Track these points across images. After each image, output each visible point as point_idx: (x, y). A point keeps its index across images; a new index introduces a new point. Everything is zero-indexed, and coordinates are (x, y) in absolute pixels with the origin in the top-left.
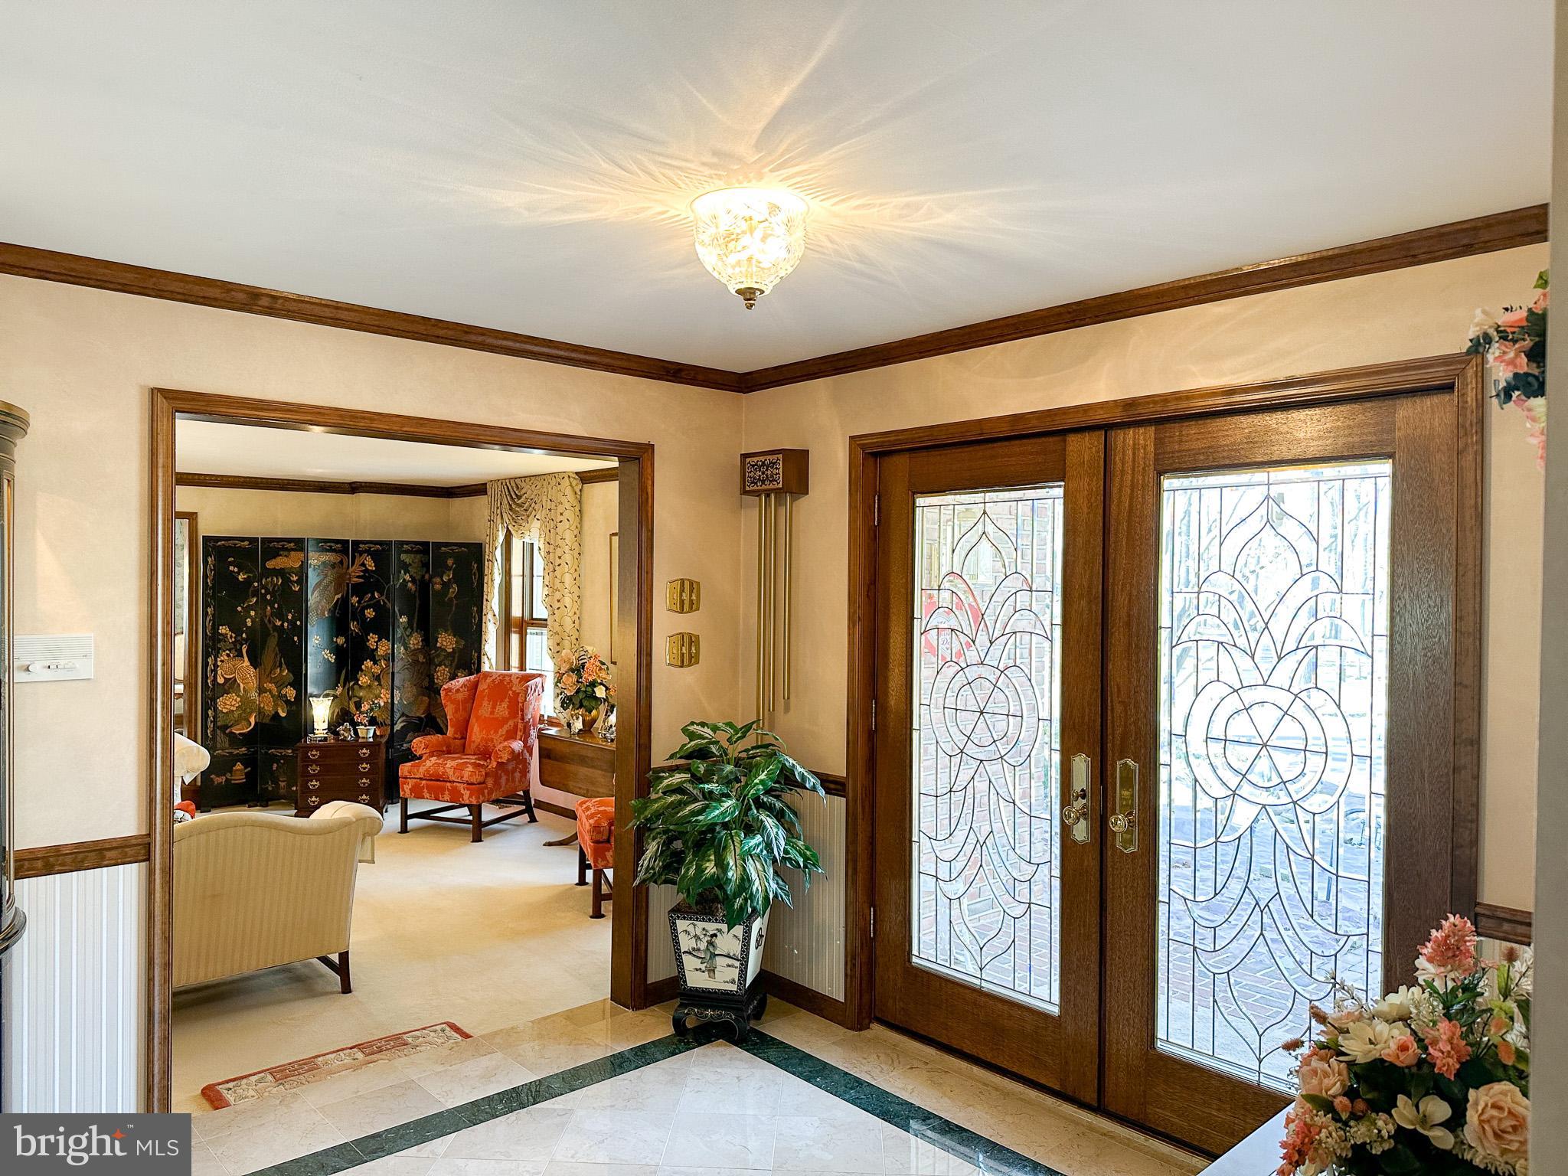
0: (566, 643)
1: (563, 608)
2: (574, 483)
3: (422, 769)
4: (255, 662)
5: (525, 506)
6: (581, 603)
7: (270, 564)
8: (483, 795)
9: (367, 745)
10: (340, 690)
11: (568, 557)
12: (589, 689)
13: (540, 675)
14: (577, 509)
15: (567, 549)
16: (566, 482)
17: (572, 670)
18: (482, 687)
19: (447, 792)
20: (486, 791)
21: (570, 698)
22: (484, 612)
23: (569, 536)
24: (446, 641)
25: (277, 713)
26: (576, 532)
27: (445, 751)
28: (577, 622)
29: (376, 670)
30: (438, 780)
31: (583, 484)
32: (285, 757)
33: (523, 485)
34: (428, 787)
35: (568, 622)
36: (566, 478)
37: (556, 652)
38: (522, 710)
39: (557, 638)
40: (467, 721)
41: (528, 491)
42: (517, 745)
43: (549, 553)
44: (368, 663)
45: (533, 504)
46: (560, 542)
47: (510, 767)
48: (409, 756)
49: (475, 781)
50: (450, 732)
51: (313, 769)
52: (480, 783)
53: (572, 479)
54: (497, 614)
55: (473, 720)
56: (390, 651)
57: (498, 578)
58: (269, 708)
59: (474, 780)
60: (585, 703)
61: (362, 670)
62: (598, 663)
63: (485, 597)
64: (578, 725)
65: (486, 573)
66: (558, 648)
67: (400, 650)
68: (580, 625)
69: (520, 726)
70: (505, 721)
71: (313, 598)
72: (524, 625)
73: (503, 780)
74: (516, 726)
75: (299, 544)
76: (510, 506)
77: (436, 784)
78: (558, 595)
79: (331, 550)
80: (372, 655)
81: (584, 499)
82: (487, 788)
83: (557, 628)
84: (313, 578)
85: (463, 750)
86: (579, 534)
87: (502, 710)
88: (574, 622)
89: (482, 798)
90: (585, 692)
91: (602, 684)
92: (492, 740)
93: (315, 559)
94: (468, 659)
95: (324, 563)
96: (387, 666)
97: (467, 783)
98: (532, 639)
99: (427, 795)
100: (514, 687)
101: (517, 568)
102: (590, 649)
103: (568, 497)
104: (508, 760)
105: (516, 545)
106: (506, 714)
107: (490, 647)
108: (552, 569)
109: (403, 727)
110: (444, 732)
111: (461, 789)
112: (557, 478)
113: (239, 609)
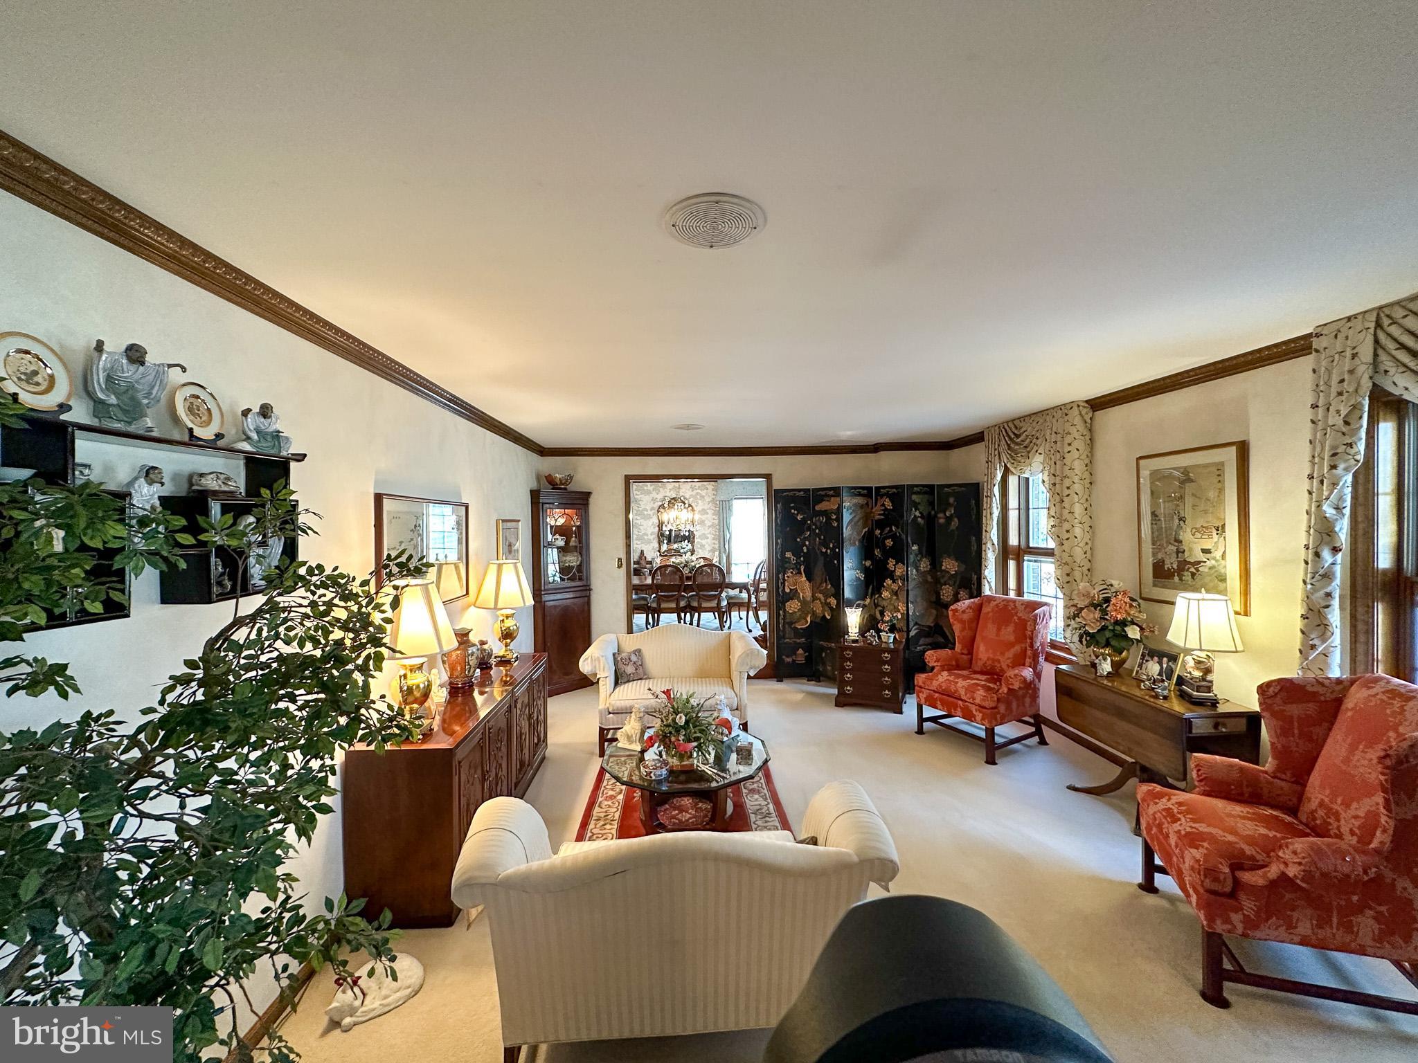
0: (1077, 575)
1: (1072, 538)
2: (1083, 413)
3: (935, 683)
4: (809, 579)
5: (1026, 443)
6: (1093, 533)
7: (817, 508)
8: (996, 719)
9: (888, 650)
10: (868, 601)
11: (1077, 487)
12: (1118, 628)
13: (1046, 604)
14: (1088, 438)
15: (1076, 479)
16: (1075, 411)
17: (1095, 606)
18: (985, 610)
19: (959, 709)
20: (998, 716)
21: (1092, 636)
22: (984, 541)
23: (1079, 466)
24: (950, 565)
25: (824, 616)
26: (1087, 461)
27: (953, 666)
28: (1089, 552)
29: (895, 587)
30: (949, 696)
31: (1094, 411)
32: (830, 648)
33: (1021, 425)
34: (942, 701)
35: (1078, 552)
36: (1075, 408)
37: (1066, 582)
38: (1031, 638)
39: (1067, 569)
40: (973, 639)
41: (1028, 429)
42: (1028, 673)
43: (1054, 484)
44: (889, 581)
45: (1035, 441)
46: (1068, 472)
47: (1021, 693)
48: (923, 668)
49: (987, 706)
50: (958, 647)
51: (849, 664)
52: (992, 708)
53: (1081, 408)
54: (996, 543)
55: (978, 639)
56: (905, 573)
57: (996, 512)
58: (818, 608)
59: (986, 704)
60: (1113, 643)
61: (884, 587)
62: (1127, 600)
63: (984, 528)
64: (1106, 667)
65: (985, 507)
66: (1068, 579)
67: (913, 572)
68: (1092, 555)
69: (1029, 652)
70: (1013, 646)
71: (847, 532)
72: (1023, 552)
73: (1014, 705)
74: (1024, 652)
75: (837, 491)
76: (1008, 445)
77: (948, 699)
78: (1066, 526)
79: (860, 495)
80: (891, 575)
81: (1096, 427)
82: (999, 713)
83: (1066, 558)
84: (847, 517)
85: (969, 666)
86: (1090, 463)
87: (1008, 633)
88: (1085, 553)
89: (994, 723)
90: (1113, 631)
91: (1133, 623)
92: (999, 661)
93: (848, 503)
94: (970, 582)
95: (855, 505)
96: (903, 584)
97: (980, 706)
98: (1029, 565)
99: (940, 707)
100: (1020, 614)
101: (1013, 502)
102: (1114, 582)
103: (1077, 429)
104: (1020, 688)
105: (1013, 481)
106: (1012, 638)
107: (990, 571)
108: (1058, 500)
109: (917, 633)
110: (954, 648)
111: (973, 708)
112: (1063, 409)
113: (798, 540)
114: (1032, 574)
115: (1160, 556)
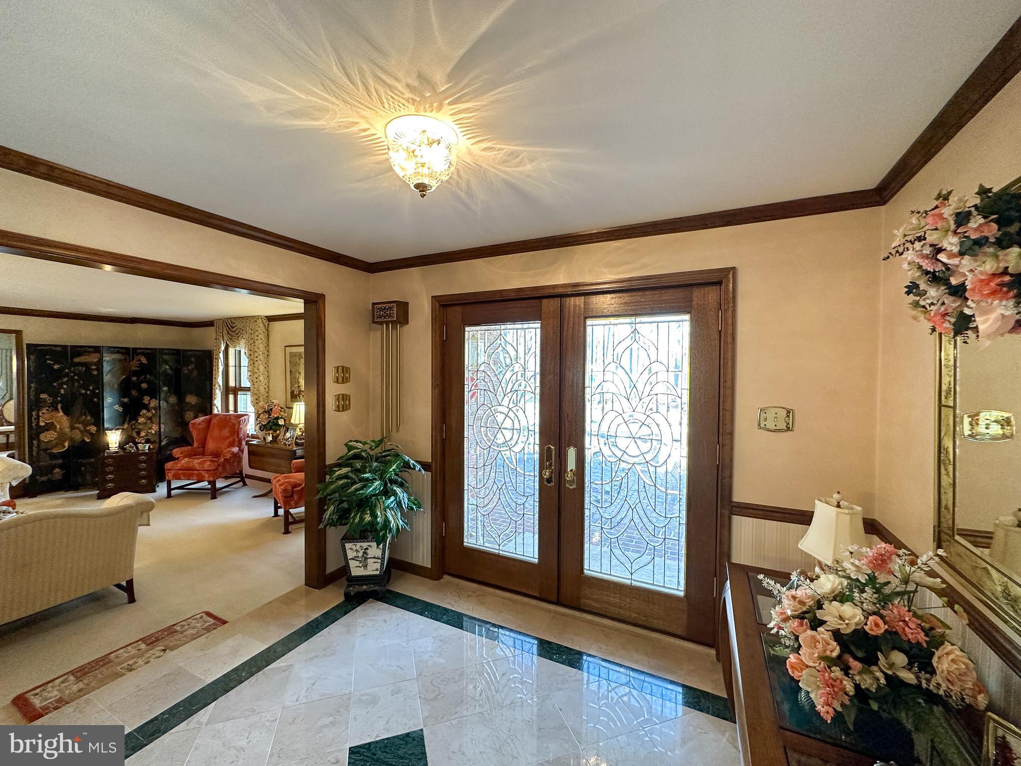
0: (261, 399)
1: (259, 382)
2: (264, 321)
3: (179, 465)
4: (66, 413)
5: (237, 332)
6: (269, 379)
7: (76, 360)
9: (145, 454)
10: (126, 426)
11: (261, 357)
12: (275, 421)
13: (247, 415)
14: (266, 334)
15: (261, 353)
16: (260, 321)
17: (266, 412)
18: (214, 421)
19: (194, 475)
20: (218, 474)
21: (264, 426)
22: (214, 384)
23: (262, 347)
24: (191, 399)
25: (84, 440)
26: (266, 345)
27: (191, 455)
28: (267, 389)
29: (149, 414)
30: (189, 470)
31: (269, 322)
32: (90, 464)
33: (235, 322)
34: (183, 473)
35: (262, 389)
37: (256, 403)
38: (238, 432)
39: (256, 397)
40: (205, 439)
41: (239, 325)
42: (235, 450)
43: (250, 355)
44: (144, 411)
45: (241, 331)
46: (257, 350)
47: (231, 460)
48: (171, 458)
49: (211, 469)
50: (195, 445)
51: (110, 469)
52: (214, 470)
53: (263, 319)
54: (221, 384)
55: (209, 438)
56: (157, 405)
57: (221, 368)
58: (77, 436)
60: (273, 427)
61: (141, 415)
62: (279, 408)
63: (214, 377)
64: (270, 438)
65: (214, 364)
66: (257, 401)
67: (163, 404)
69: (236, 440)
70: (228, 437)
71: (107, 378)
72: (236, 391)
73: (228, 467)
74: (234, 440)
75: (97, 349)
76: (228, 332)
77: (187, 472)
78: (256, 375)
79: (118, 352)
80: (147, 407)
81: (270, 329)
82: (219, 471)
83: (256, 392)
84: (106, 368)
85: (203, 454)
86: (268, 346)
87: (226, 432)
88: (265, 389)
89: (215, 479)
90: (273, 422)
91: (282, 418)
92: (220, 448)
93: (107, 357)
94: (206, 407)
95: (114, 360)
96: (156, 412)
97: (207, 470)
98: (241, 397)
99: (183, 478)
100: (232, 421)
101: (232, 362)
102: (275, 401)
103: (261, 328)
104: (230, 457)
105: (231, 351)
106: (228, 434)
107: (218, 402)
108: (252, 363)
109: (166, 443)
110: (191, 445)
111: (203, 473)
112: (254, 318)
114: (243, 402)
115: (293, 388)
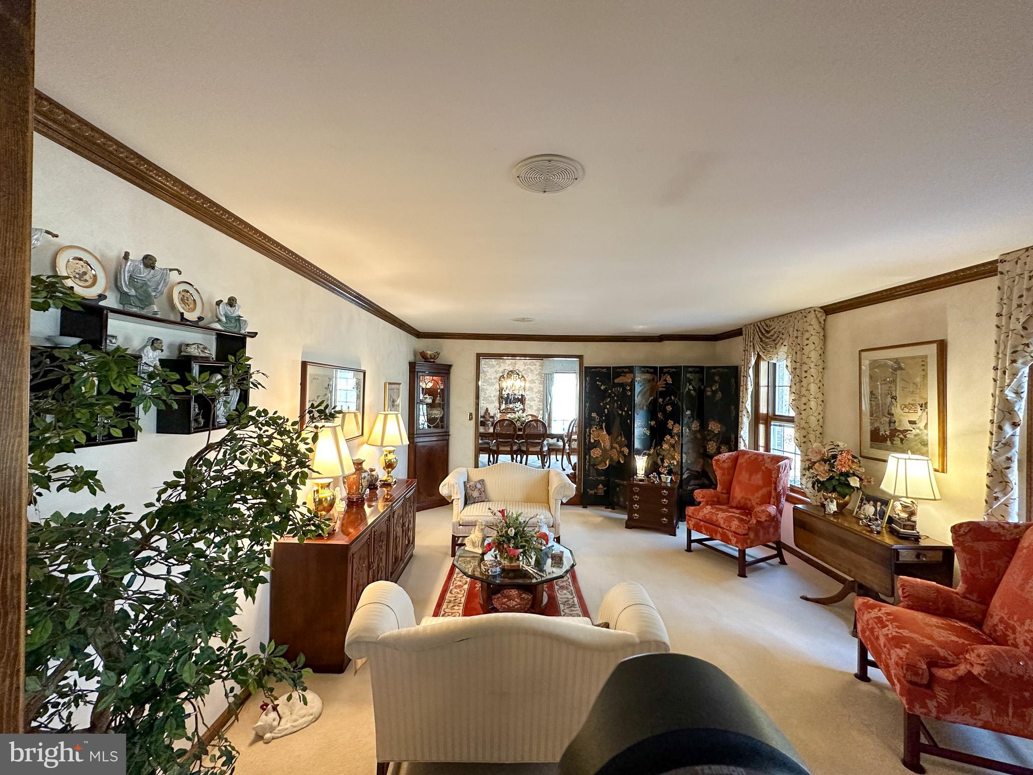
0: (812, 437)
1: (808, 409)
2: (819, 315)
3: (701, 514)
4: (609, 433)
5: (774, 337)
6: (825, 406)
7: (616, 381)
8: (747, 544)
9: (666, 488)
10: (652, 451)
11: (813, 371)
12: (843, 478)
13: (787, 458)
14: (822, 334)
15: (812, 365)
16: (812, 315)
17: (825, 461)
18: (741, 461)
19: (718, 534)
20: (749, 541)
21: (822, 483)
22: (740, 410)
23: (814, 355)
24: (714, 427)
25: (619, 461)
26: (820, 352)
27: (715, 502)
28: (821, 420)
29: (672, 441)
30: (712, 524)
31: (827, 315)
32: (623, 485)
33: (771, 324)
34: (705, 527)
35: (813, 420)
36: (813, 312)
37: (803, 442)
38: (775, 483)
39: (804, 433)
40: (731, 482)
41: (776, 326)
42: (772, 509)
43: (795, 369)
44: (668, 437)
45: (781, 336)
46: (806, 360)
47: (766, 524)
48: (693, 502)
49: (740, 533)
50: (719, 488)
51: (636, 497)
52: (744, 535)
53: (817, 312)
54: (750, 411)
55: (734, 483)
56: (680, 431)
57: (750, 388)
58: (615, 455)
59: (739, 531)
60: (838, 489)
61: (664, 441)
62: (850, 457)
63: (741, 400)
64: (833, 507)
65: (742, 384)
66: (804, 440)
67: (686, 431)
68: (824, 422)
69: (773, 494)
70: (759, 488)
71: (638, 399)
72: (770, 419)
73: (761, 533)
74: (770, 493)
75: (631, 369)
76: (761, 339)
77: (711, 527)
78: (804, 400)
79: (648, 372)
80: (670, 432)
81: (828, 327)
82: (749, 538)
83: (803, 424)
84: (638, 388)
85: (727, 502)
86: (823, 354)
87: (758, 479)
88: (818, 421)
89: (745, 546)
90: (838, 480)
91: (854, 475)
92: (750, 500)
93: (639, 378)
94: (730, 439)
95: (644, 379)
96: (679, 439)
97: (735, 532)
98: (775, 429)
99: (704, 532)
100: (766, 465)
101: (763, 381)
102: (840, 444)
103: (813, 326)
104: (766, 521)
105: (763, 366)
106: (760, 483)
107: (745, 433)
108: (798, 380)
109: (687, 477)
110: (715, 489)
111: (730, 534)
112: (803, 313)
113: (601, 404)
114: (777, 436)
115: (876, 425)
